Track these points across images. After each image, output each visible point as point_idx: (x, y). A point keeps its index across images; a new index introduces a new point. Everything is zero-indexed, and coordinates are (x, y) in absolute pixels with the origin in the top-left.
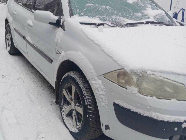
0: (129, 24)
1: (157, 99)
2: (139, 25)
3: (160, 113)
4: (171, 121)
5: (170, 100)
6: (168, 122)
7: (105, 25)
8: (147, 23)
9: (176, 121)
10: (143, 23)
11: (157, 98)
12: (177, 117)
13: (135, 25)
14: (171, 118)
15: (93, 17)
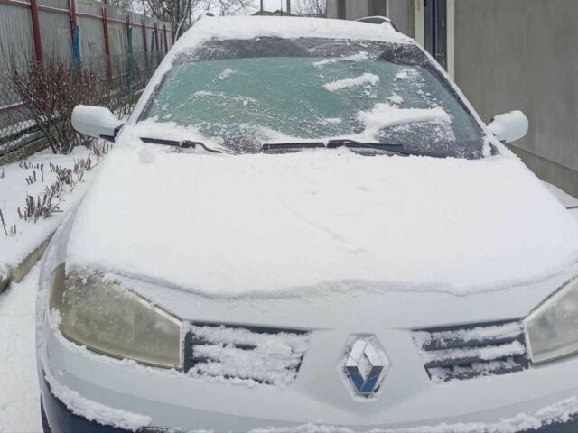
0: (271, 145)
1: (90, 352)
2: (304, 149)
3: (82, 394)
4: (103, 423)
5: (121, 359)
6: (94, 421)
7: (197, 146)
8: (333, 145)
9: (117, 425)
10: (321, 145)
11: (88, 348)
12: (121, 412)
13: (293, 149)
14: (104, 412)
15: (186, 126)
